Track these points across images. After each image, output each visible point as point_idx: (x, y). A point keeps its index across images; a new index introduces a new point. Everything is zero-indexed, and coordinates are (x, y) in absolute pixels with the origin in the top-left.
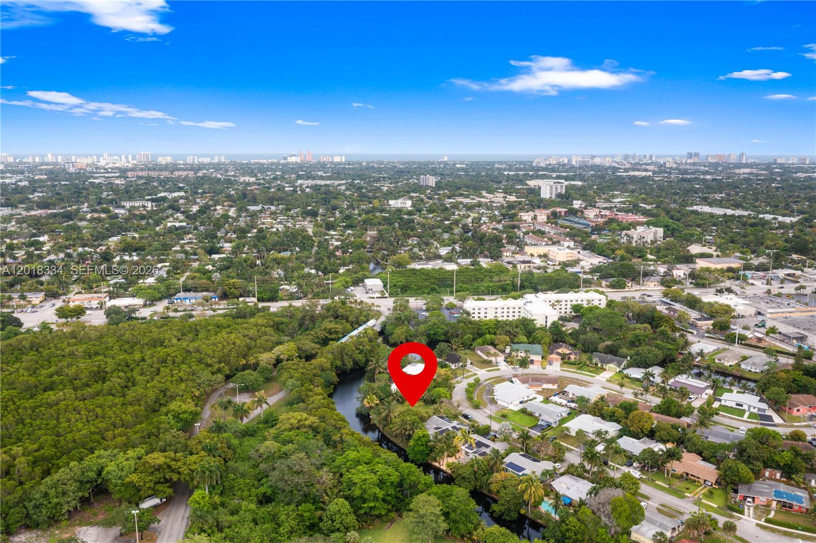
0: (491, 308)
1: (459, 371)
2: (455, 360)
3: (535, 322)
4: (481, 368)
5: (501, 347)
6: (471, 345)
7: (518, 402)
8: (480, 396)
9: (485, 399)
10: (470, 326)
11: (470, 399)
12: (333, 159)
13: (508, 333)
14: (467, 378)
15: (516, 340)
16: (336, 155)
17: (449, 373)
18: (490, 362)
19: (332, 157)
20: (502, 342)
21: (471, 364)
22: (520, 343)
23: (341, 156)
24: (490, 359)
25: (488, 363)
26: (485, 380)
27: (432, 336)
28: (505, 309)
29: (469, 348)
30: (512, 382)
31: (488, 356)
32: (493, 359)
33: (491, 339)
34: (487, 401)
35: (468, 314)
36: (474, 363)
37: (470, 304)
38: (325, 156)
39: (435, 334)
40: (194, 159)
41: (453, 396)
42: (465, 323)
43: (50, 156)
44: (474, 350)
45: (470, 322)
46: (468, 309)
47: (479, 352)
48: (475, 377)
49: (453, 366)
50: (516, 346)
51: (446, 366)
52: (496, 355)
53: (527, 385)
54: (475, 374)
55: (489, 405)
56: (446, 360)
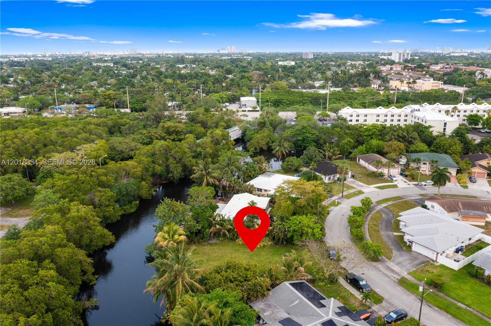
0: (372, 114)
1: (336, 187)
2: (330, 170)
3: (431, 130)
4: (369, 183)
5: (393, 155)
6: (350, 153)
7: (454, 248)
8: (374, 232)
9: (385, 239)
10: (348, 131)
11: (358, 239)
13: (402, 138)
14: (348, 197)
15: (413, 148)
17: (321, 188)
18: (381, 175)
20: (395, 150)
21: (353, 176)
22: (420, 152)
24: (380, 170)
25: (377, 177)
26: (379, 203)
27: (300, 143)
28: (389, 116)
29: (347, 157)
30: (425, 207)
31: (377, 167)
32: (385, 171)
33: (378, 146)
34: (389, 243)
35: (345, 120)
36: (357, 175)
37: (346, 112)
39: (304, 140)
41: (327, 230)
42: (341, 128)
44: (354, 159)
45: (349, 128)
46: (344, 116)
47: (362, 162)
48: (361, 197)
49: (326, 179)
50: (414, 156)
51: (316, 178)
52: (389, 166)
53: (456, 215)
54: (360, 192)
55: (395, 253)
56: (316, 170)
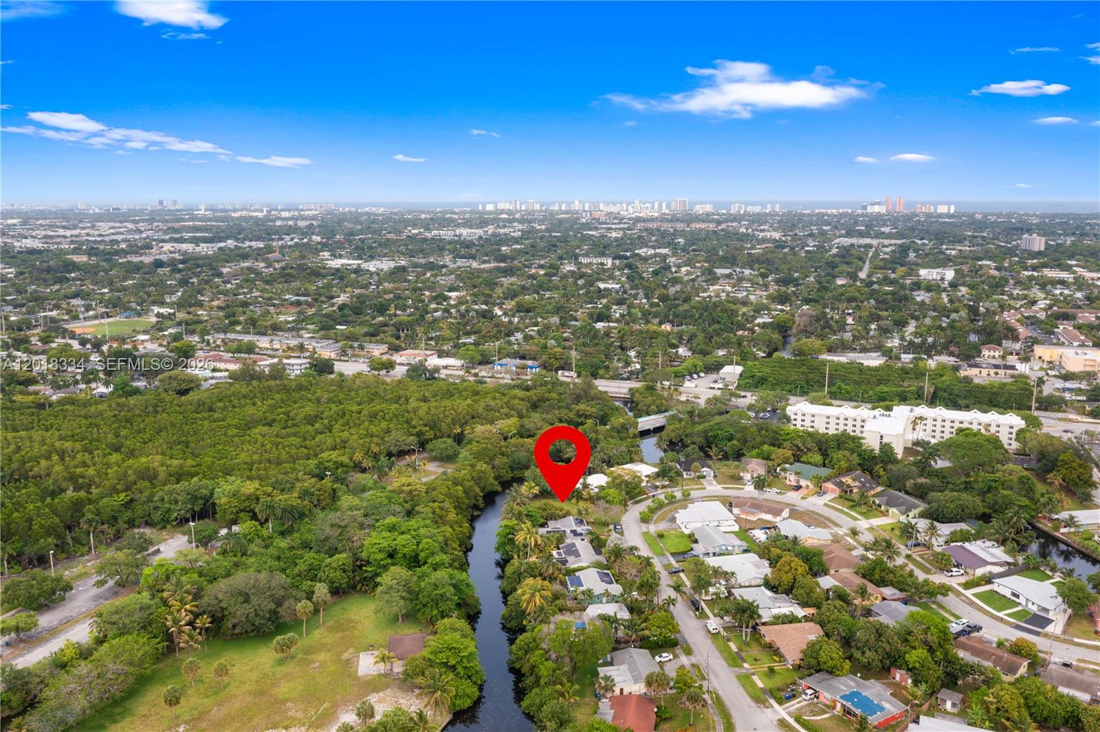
3: (863, 441)
12: (936, 209)
15: (804, 459)
16: (942, 204)
19: (936, 205)
20: (779, 458)
21: (715, 476)
23: (949, 204)
38: (923, 204)
40: (740, 208)
43: (577, 203)
